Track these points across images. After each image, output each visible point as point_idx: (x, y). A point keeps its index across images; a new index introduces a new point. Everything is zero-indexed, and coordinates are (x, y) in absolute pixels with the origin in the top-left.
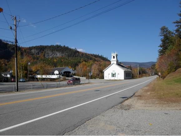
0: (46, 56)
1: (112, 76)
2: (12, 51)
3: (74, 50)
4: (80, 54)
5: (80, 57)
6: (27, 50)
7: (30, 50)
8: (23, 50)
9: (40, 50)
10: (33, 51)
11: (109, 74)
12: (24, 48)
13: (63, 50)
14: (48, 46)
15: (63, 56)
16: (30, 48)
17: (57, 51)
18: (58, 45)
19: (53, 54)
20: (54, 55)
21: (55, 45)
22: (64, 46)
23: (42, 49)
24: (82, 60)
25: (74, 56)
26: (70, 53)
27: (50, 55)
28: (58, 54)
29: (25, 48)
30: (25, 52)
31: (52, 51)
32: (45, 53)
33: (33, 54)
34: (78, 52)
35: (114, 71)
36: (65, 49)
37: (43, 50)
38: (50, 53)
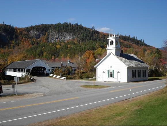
0: (50, 40)
1: (108, 75)
2: (3, 34)
3: (91, 29)
4: (101, 36)
5: (100, 40)
6: (24, 32)
7: (28, 32)
8: (18, 32)
9: (42, 32)
10: (32, 32)
11: (104, 72)
12: (19, 29)
13: (74, 31)
14: (52, 25)
15: (74, 39)
16: (28, 29)
17: (65, 32)
18: (67, 24)
19: (60, 37)
20: (62, 38)
21: (62, 23)
22: (77, 24)
23: (44, 29)
24: (97, 46)
25: (90, 39)
26: (85, 35)
27: (56, 38)
28: (67, 37)
29: (21, 28)
30: (21, 35)
31: (59, 32)
32: (48, 35)
33: (31, 38)
34: (97, 32)
35: (111, 67)
36: (77, 28)
37: (46, 31)
38: (56, 35)
